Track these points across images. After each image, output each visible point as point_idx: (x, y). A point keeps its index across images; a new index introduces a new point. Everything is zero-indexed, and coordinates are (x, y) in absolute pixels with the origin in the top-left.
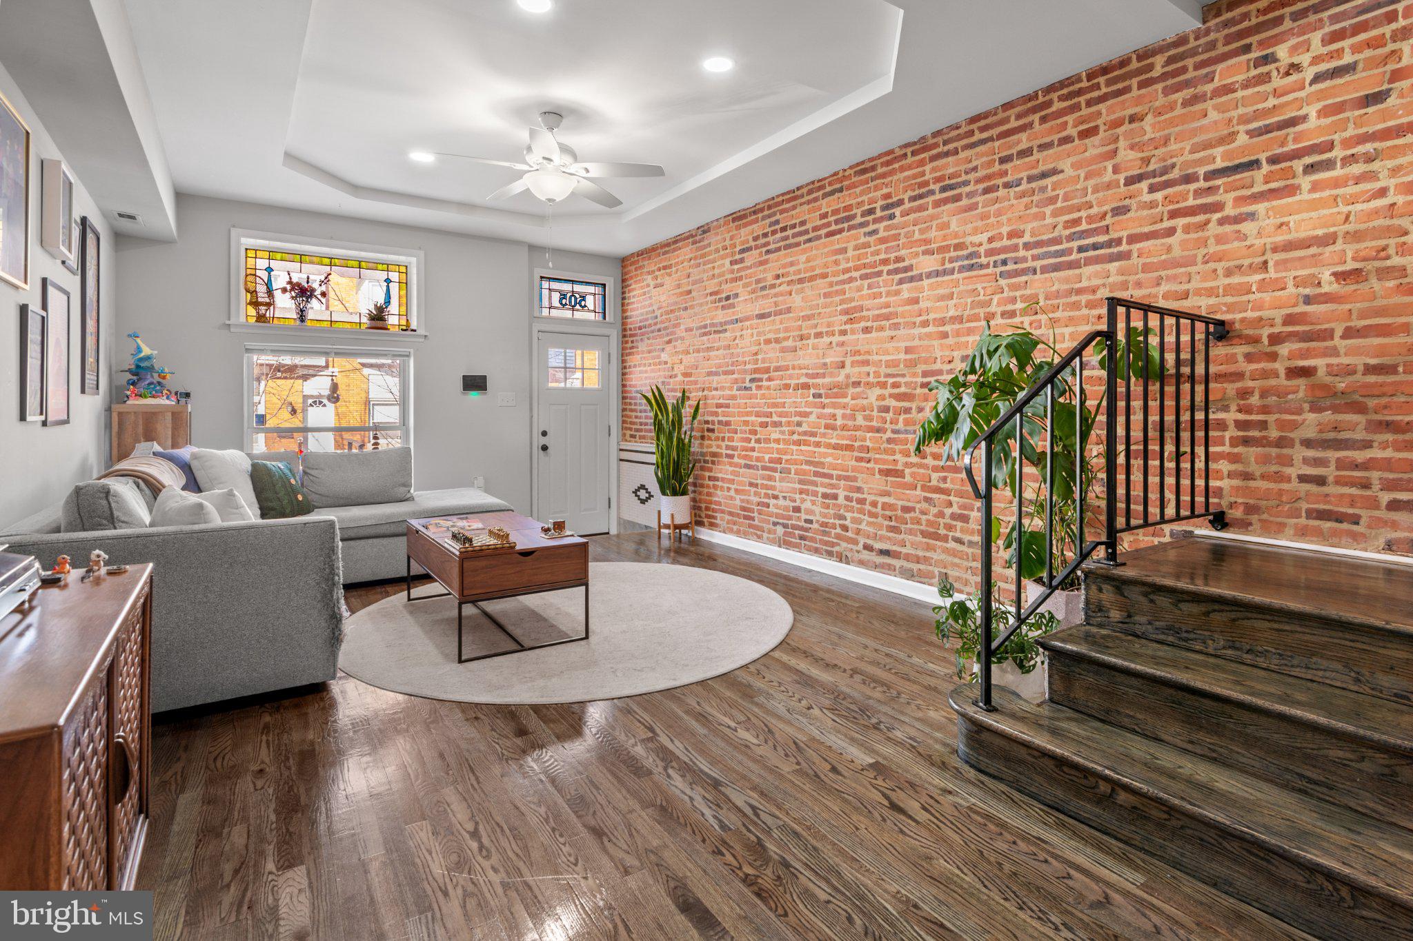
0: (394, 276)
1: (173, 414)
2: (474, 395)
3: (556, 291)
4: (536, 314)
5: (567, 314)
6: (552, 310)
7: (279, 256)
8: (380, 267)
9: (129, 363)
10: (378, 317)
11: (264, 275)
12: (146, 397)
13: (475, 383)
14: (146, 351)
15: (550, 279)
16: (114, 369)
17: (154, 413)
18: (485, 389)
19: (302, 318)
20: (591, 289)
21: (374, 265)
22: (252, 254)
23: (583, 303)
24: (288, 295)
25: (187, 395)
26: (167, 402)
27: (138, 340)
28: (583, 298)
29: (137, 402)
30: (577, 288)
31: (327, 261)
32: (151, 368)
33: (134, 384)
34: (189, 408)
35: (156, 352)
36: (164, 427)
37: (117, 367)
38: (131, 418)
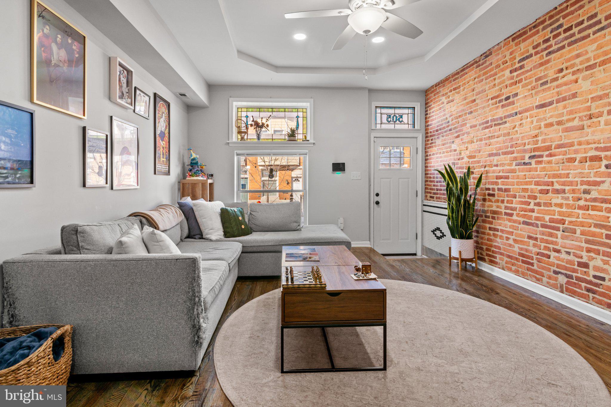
0: (300, 114)
1: (202, 184)
2: (339, 174)
3: (384, 114)
4: (373, 128)
5: (391, 126)
6: (382, 125)
7: (250, 110)
8: (294, 110)
9: (187, 162)
10: (292, 134)
11: (244, 119)
12: (193, 176)
13: (339, 167)
14: (194, 156)
15: (381, 107)
16: (186, 166)
17: (195, 184)
18: (344, 170)
19: (259, 138)
20: (406, 111)
21: (291, 110)
22: (240, 110)
23: (401, 120)
24: (253, 128)
25: (212, 175)
26: (201, 178)
27: (191, 151)
28: (401, 117)
29: (189, 179)
30: (398, 111)
31: (270, 110)
32: (197, 163)
33: (191, 170)
34: (210, 181)
35: (198, 156)
36: (199, 191)
37: (187, 164)
38: (187, 186)
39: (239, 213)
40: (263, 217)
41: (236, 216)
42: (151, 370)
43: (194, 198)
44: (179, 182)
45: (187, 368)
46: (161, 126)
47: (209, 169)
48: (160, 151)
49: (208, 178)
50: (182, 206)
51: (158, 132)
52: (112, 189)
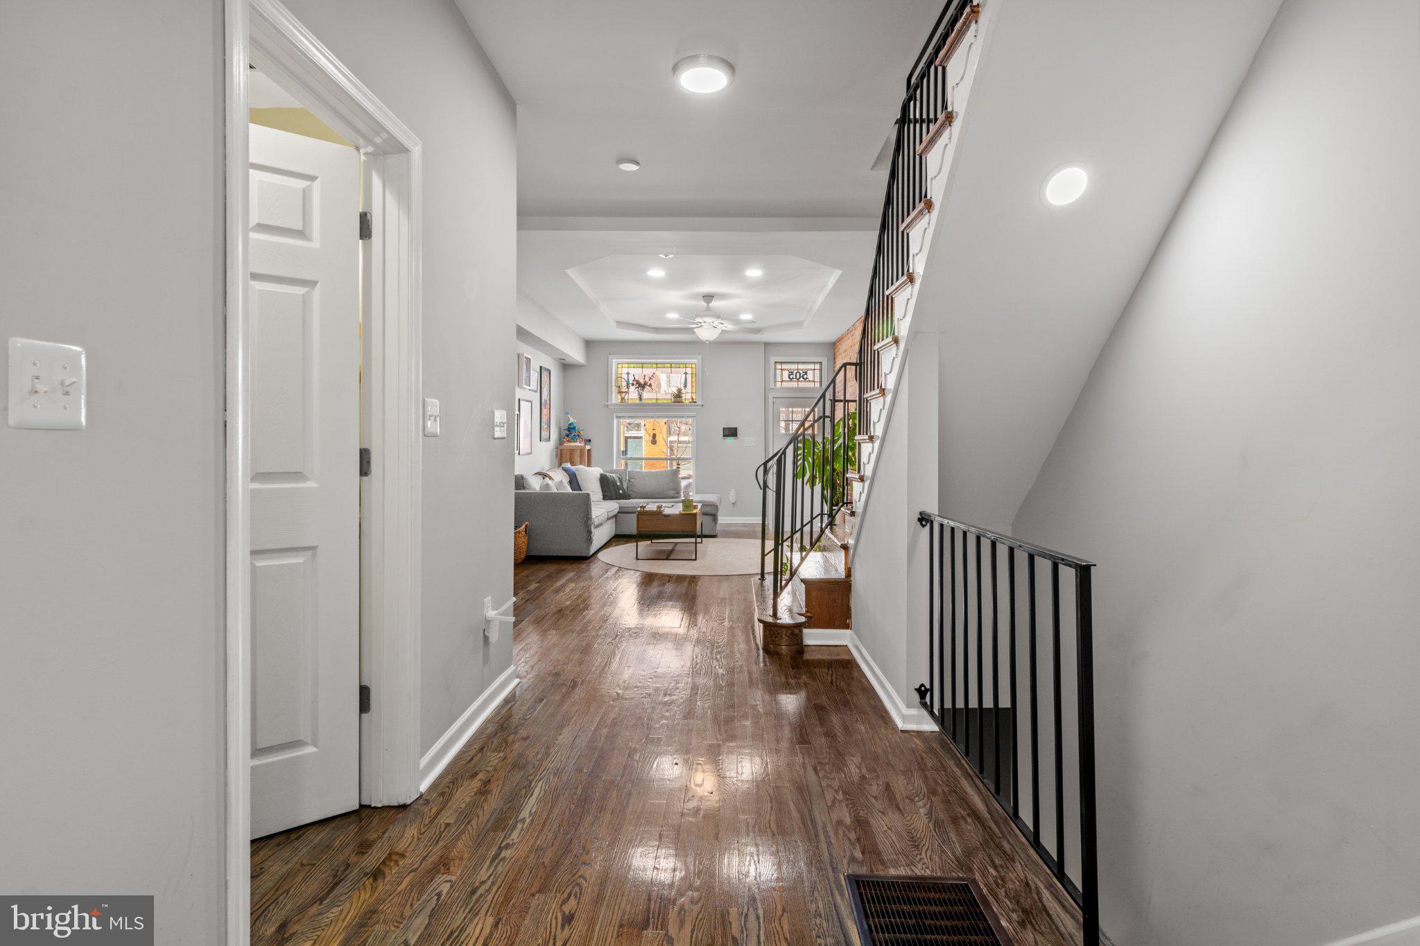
0: (689, 371)
1: (580, 450)
2: (730, 440)
3: (785, 369)
4: (772, 386)
5: (794, 384)
6: (783, 383)
7: (632, 366)
8: (681, 366)
9: (566, 425)
10: (678, 396)
11: (625, 376)
12: (570, 442)
13: (731, 432)
14: (572, 420)
15: (781, 363)
16: (562, 430)
17: (573, 450)
18: (736, 436)
19: (641, 399)
20: (812, 366)
21: (678, 365)
22: (620, 366)
23: (805, 377)
24: (634, 387)
25: (590, 441)
26: (579, 444)
27: (569, 416)
28: (806, 373)
29: (567, 445)
30: (801, 367)
31: (654, 366)
32: (574, 428)
33: (568, 436)
34: (588, 447)
35: (575, 421)
36: (577, 457)
37: (562, 428)
38: (565, 452)
39: (617, 480)
40: (640, 485)
41: (614, 483)
43: (573, 464)
44: (557, 448)
46: (545, 396)
47: (585, 435)
48: (544, 419)
49: (586, 444)
50: (565, 470)
51: (543, 401)
52: (519, 454)
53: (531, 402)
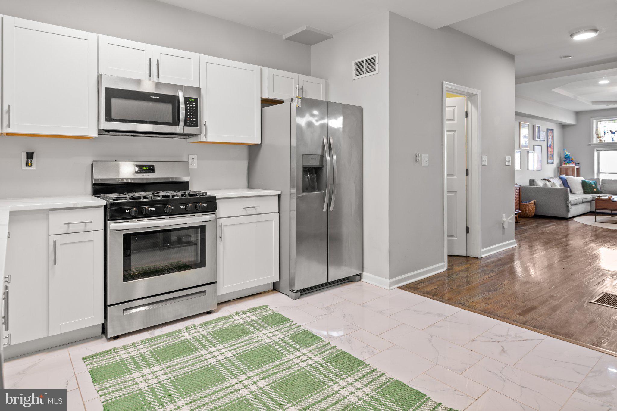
1: (572, 168)
7: (608, 122)
9: (563, 156)
11: (602, 128)
12: (566, 164)
14: (567, 153)
16: (562, 158)
17: (567, 168)
19: (613, 140)
25: (579, 163)
26: (572, 165)
27: (565, 151)
29: (564, 166)
32: (569, 157)
33: (565, 161)
34: (577, 167)
35: (569, 153)
36: (570, 171)
37: (562, 157)
38: (563, 169)
39: (593, 183)
41: (591, 185)
42: (555, 216)
43: (567, 175)
44: (558, 167)
45: (565, 216)
46: (550, 142)
47: (576, 160)
48: (550, 153)
49: (576, 165)
50: (561, 178)
51: (549, 145)
52: (534, 170)
53: (541, 146)
